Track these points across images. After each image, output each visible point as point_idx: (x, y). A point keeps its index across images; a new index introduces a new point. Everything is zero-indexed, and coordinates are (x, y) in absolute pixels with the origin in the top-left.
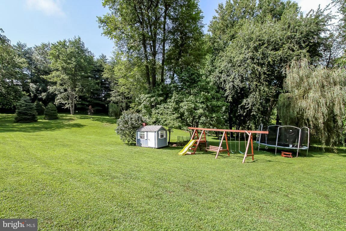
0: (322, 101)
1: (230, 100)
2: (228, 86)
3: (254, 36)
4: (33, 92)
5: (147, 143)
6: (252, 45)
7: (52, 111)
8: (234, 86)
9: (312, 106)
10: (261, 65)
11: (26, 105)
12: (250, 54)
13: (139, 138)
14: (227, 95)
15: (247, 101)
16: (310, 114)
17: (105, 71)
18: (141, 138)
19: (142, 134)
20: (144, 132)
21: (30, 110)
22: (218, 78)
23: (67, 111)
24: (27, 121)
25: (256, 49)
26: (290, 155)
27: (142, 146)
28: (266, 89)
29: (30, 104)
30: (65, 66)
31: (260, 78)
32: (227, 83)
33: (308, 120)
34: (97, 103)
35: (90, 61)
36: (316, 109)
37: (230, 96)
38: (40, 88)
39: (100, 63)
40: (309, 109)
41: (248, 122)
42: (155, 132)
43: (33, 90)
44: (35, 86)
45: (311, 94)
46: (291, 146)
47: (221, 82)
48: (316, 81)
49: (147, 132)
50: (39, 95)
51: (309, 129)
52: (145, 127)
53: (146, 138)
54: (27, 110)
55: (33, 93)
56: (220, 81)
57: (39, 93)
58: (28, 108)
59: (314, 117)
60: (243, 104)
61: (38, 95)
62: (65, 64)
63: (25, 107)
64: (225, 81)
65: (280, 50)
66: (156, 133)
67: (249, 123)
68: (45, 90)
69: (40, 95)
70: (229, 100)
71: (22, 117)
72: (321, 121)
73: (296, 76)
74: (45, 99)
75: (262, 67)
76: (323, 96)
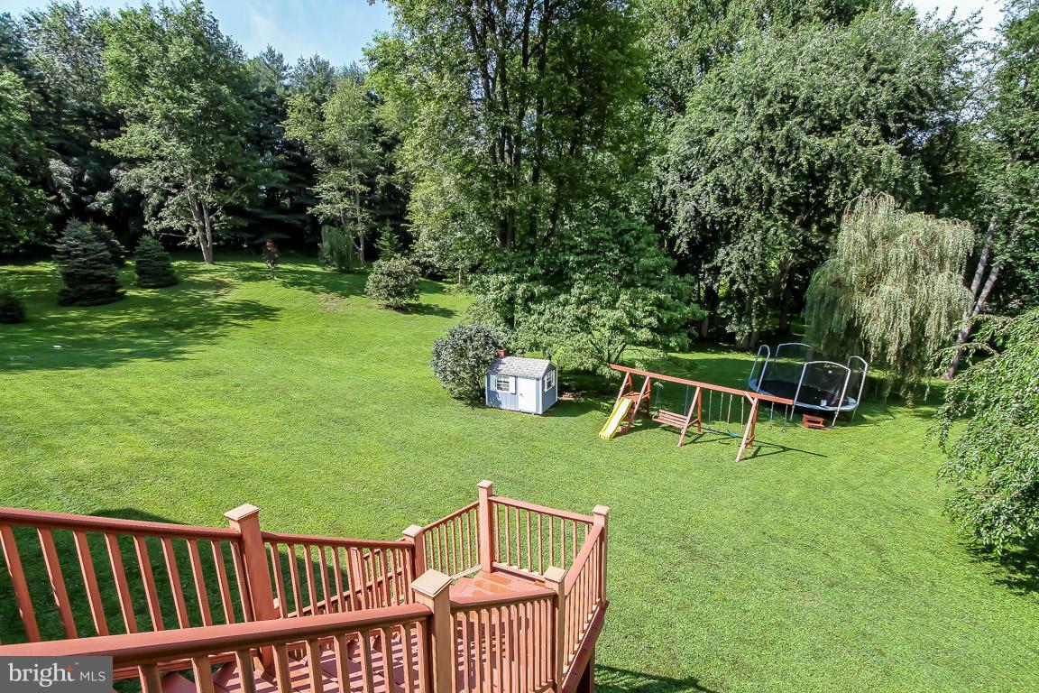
0: (906, 307)
1: (681, 250)
2: (683, 210)
3: (771, 86)
4: (66, 189)
5: (516, 401)
6: (761, 108)
7: (156, 260)
8: (697, 213)
9: (882, 315)
10: (779, 168)
11: (85, 250)
12: (753, 134)
13: (493, 387)
14: (677, 233)
15: (728, 254)
16: (874, 330)
17: (293, 116)
18: (499, 388)
19: (503, 380)
20: (506, 376)
21: (100, 265)
22: (655, 184)
23: (193, 253)
24: (100, 300)
25: (771, 121)
26: (819, 423)
27: (503, 407)
28: (782, 236)
29: (96, 247)
30: (174, 111)
31: (769, 202)
32: (679, 199)
33: (867, 342)
34: (273, 220)
35: (241, 83)
36: (889, 323)
37: (685, 240)
38: (86, 177)
39: (268, 84)
40: (874, 320)
41: (721, 304)
42: (538, 380)
43: (66, 181)
44: (66, 169)
45: (886, 288)
46: (824, 403)
47: (665, 197)
48: (902, 256)
49: (516, 377)
50: (89, 199)
51: (867, 365)
52: (504, 360)
53: (512, 390)
54: (91, 267)
55: (68, 195)
56: (660, 193)
57: (85, 194)
58: (91, 260)
59: (881, 339)
60: (717, 261)
61: (83, 199)
62: (171, 106)
63: (84, 257)
64: (674, 194)
65: (834, 136)
66: (541, 381)
67: (723, 307)
68: (105, 183)
69: (93, 201)
70: (679, 247)
71: (81, 290)
72: (893, 349)
73: (860, 236)
74: (110, 213)
75: (779, 174)
76: (911, 293)
